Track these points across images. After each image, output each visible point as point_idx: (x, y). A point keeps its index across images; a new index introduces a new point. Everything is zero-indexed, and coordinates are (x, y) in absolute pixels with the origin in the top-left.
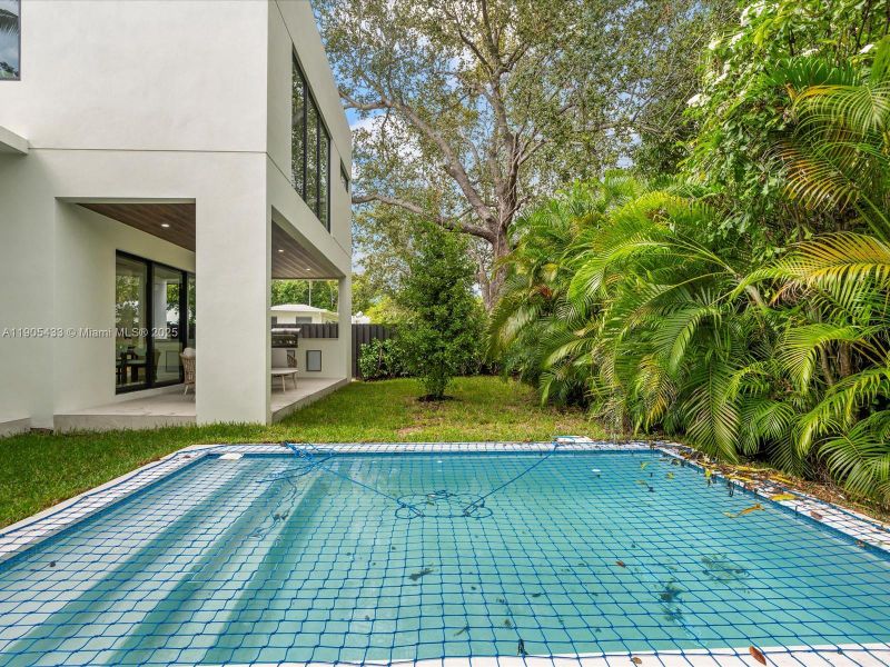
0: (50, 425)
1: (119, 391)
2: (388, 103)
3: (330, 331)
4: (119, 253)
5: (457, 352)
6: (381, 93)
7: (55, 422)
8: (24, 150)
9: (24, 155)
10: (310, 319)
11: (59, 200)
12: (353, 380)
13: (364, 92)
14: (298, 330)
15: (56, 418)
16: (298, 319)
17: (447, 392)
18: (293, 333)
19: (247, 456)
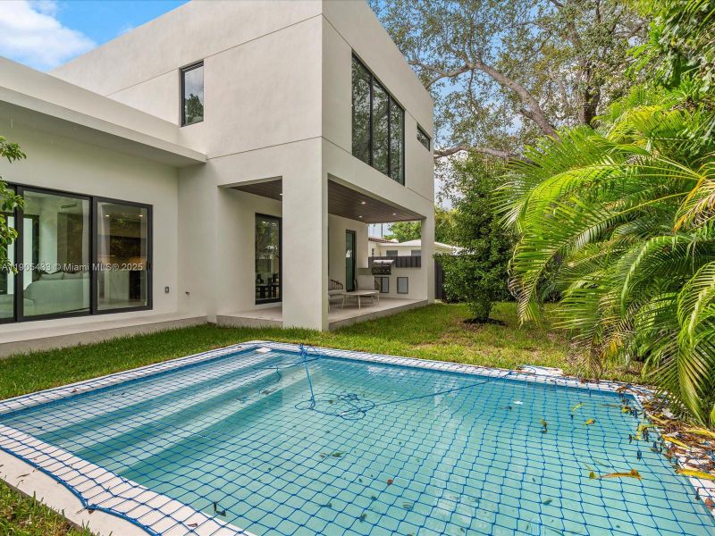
0: (215, 321)
1: (257, 303)
2: (471, 66)
3: (414, 262)
4: (258, 215)
5: (495, 280)
6: (465, 57)
7: (218, 320)
8: (204, 161)
9: (205, 163)
10: (396, 252)
11: (220, 187)
12: (436, 301)
13: (453, 61)
14: (391, 261)
15: (218, 316)
16: (388, 252)
17: (492, 315)
18: (388, 264)
19: (274, 351)
